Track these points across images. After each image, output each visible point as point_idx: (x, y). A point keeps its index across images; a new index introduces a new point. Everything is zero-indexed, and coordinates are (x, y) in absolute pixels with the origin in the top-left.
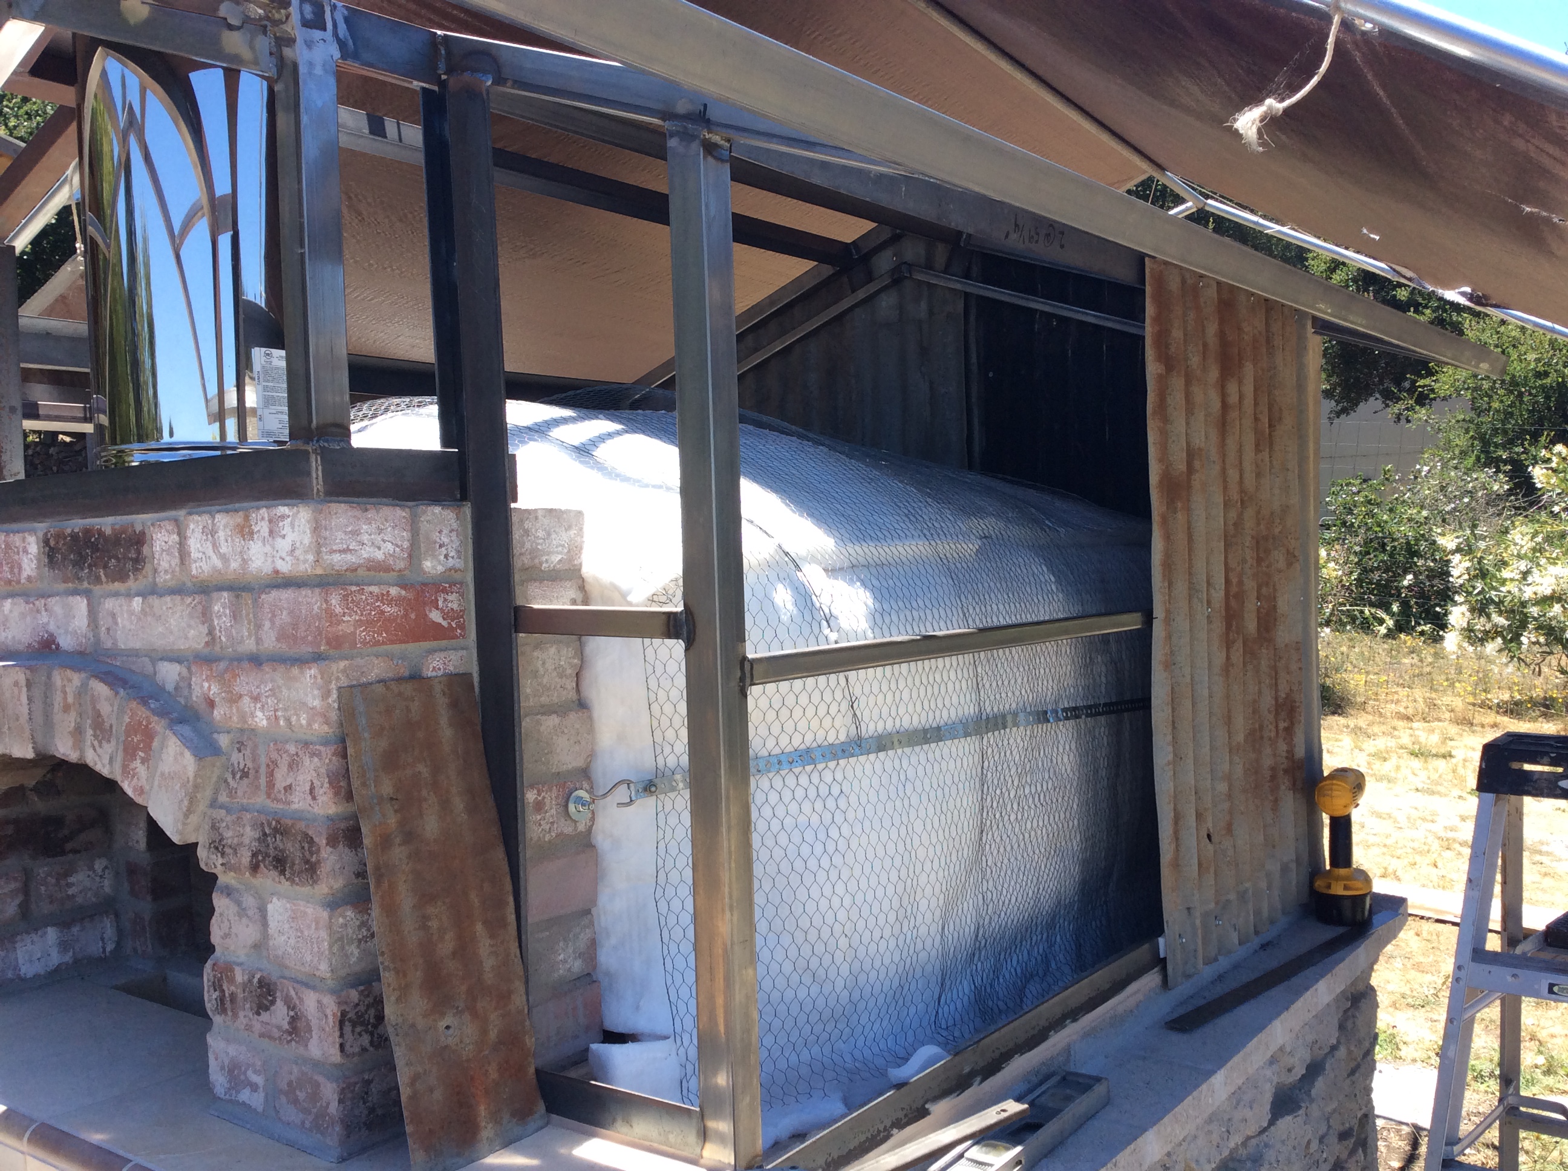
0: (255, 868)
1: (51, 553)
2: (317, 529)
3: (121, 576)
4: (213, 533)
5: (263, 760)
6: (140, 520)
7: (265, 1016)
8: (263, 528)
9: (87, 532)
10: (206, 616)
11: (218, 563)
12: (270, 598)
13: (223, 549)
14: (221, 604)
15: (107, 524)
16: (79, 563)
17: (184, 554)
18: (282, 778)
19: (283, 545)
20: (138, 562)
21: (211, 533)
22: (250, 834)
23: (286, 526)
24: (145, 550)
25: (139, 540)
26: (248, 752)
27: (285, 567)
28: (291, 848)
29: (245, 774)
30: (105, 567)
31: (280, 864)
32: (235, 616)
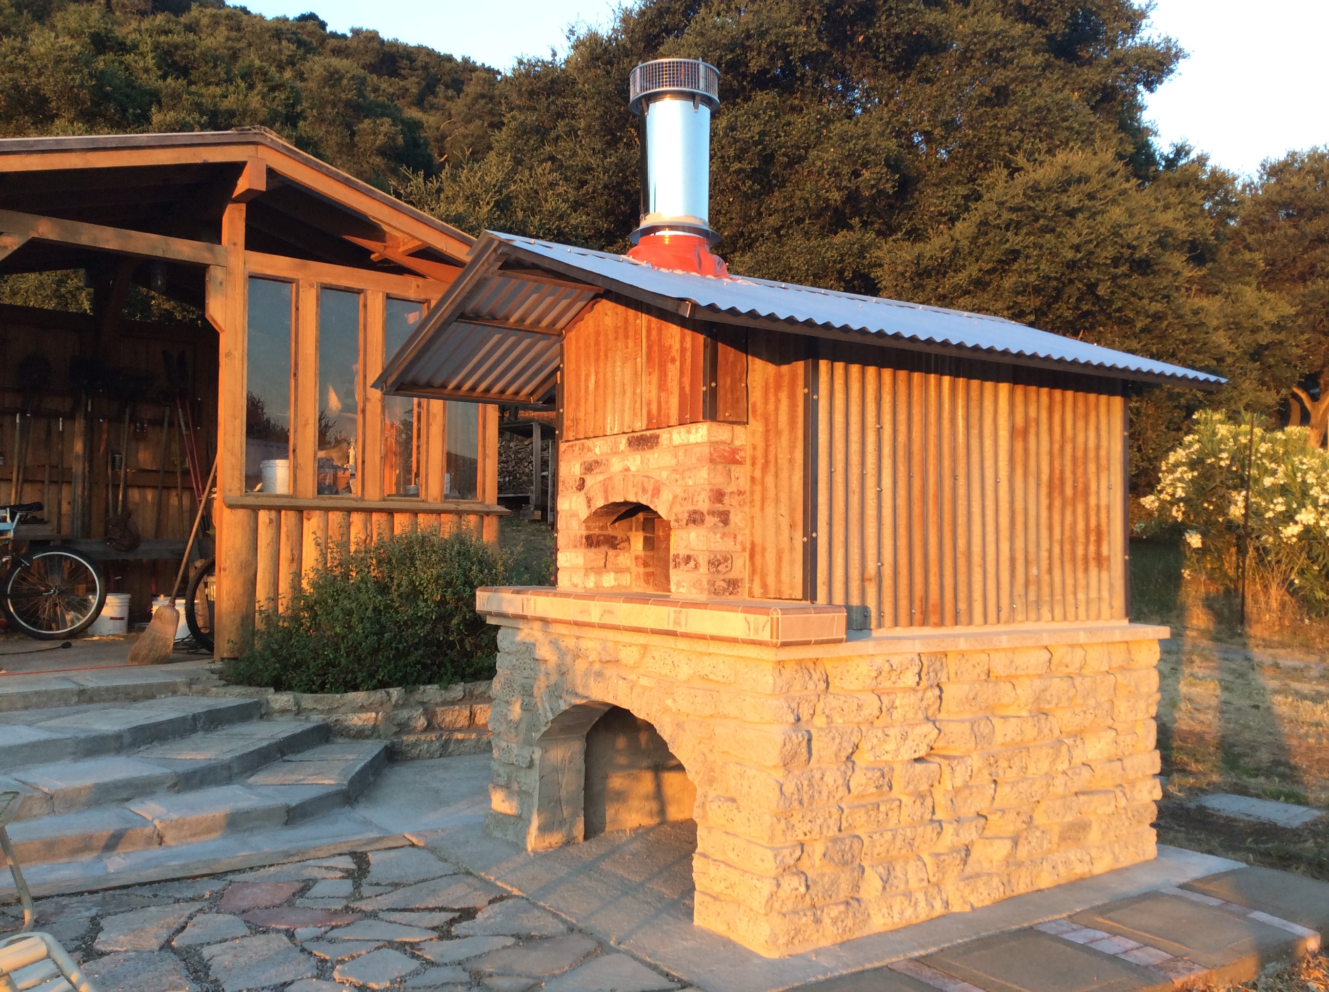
0: (685, 524)
1: (630, 444)
2: (709, 430)
3: (651, 448)
4: (680, 434)
6: (657, 432)
7: (688, 565)
8: (694, 431)
9: (642, 436)
10: (676, 457)
11: (680, 441)
12: (694, 449)
13: (682, 438)
14: (681, 454)
15: (648, 433)
16: (638, 445)
17: (671, 439)
18: (696, 499)
19: (699, 435)
20: (657, 443)
22: (686, 515)
23: (700, 430)
24: (660, 440)
25: (658, 437)
27: (699, 441)
28: (697, 516)
29: (685, 499)
30: (647, 446)
31: (694, 522)
32: (685, 455)
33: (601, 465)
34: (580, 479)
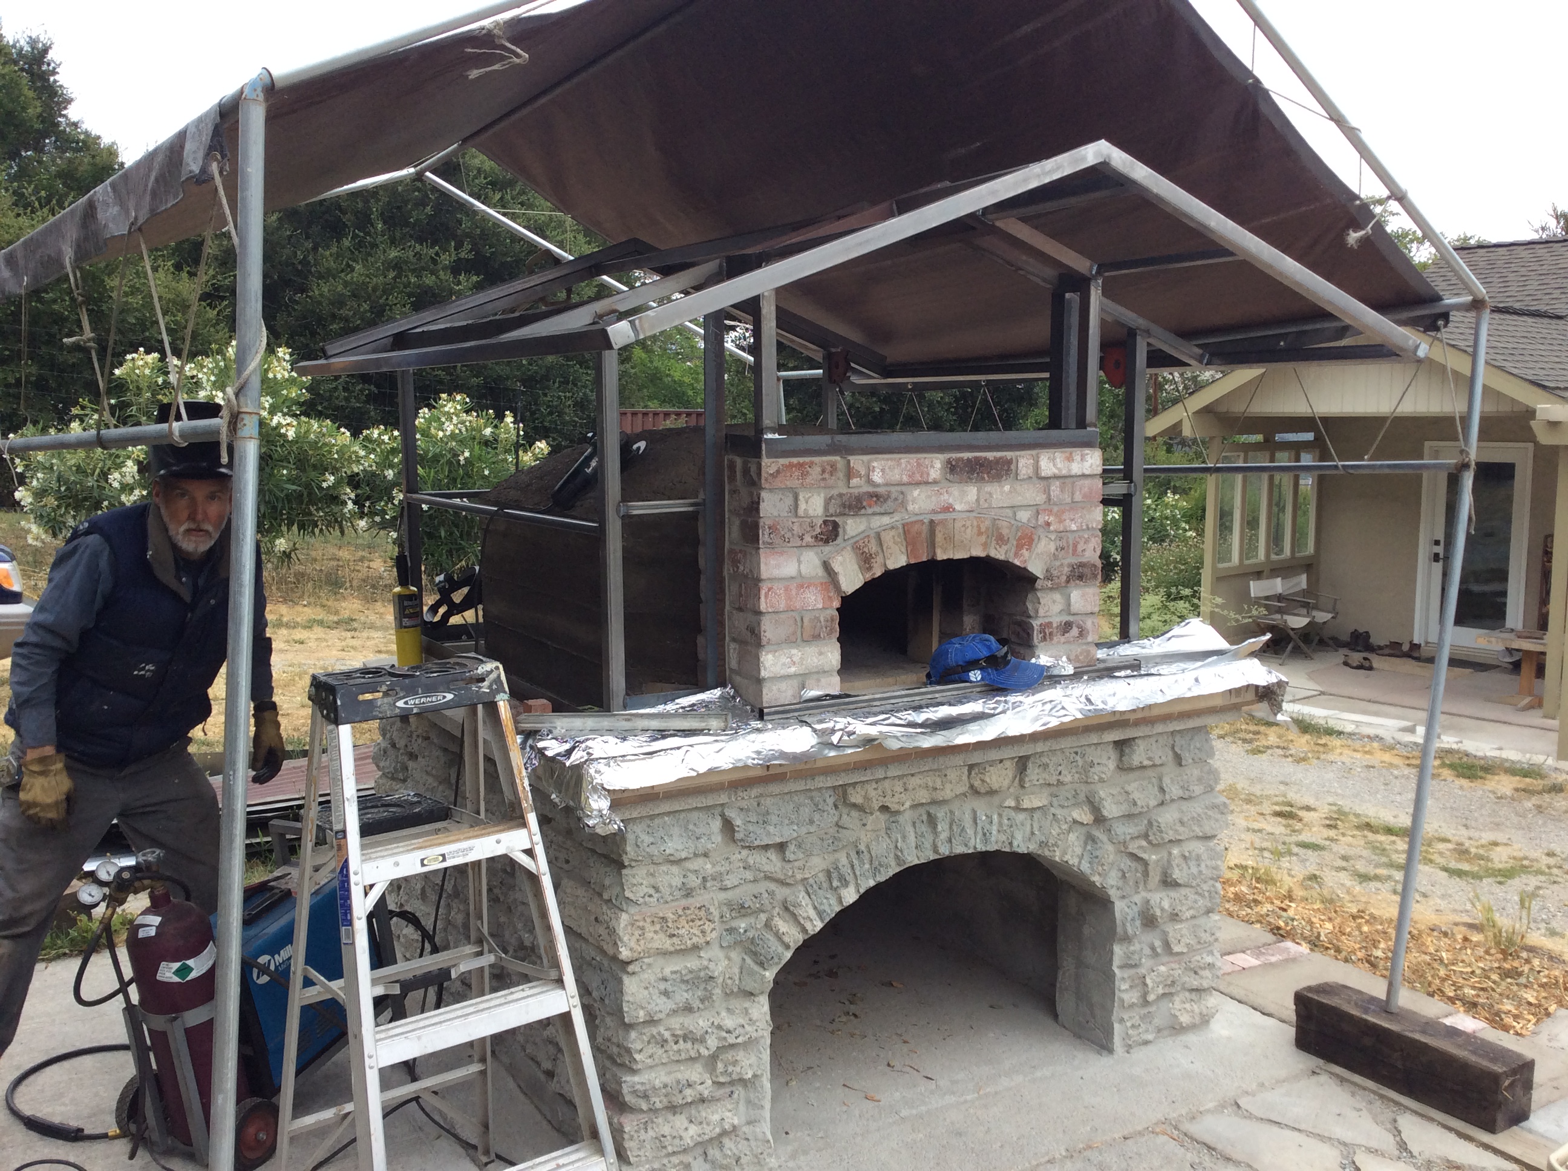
0: (1068, 582)
1: (952, 468)
4: (1054, 459)
5: (1071, 543)
6: (1009, 454)
7: (1067, 635)
8: (1078, 458)
9: (976, 458)
10: (1046, 490)
11: (1056, 471)
12: (1080, 483)
13: (1059, 466)
14: (1055, 488)
15: (990, 455)
16: (972, 470)
17: (1037, 468)
18: (1080, 548)
19: (1087, 464)
20: (1008, 471)
21: (1053, 460)
22: (1066, 570)
23: (1088, 458)
24: (1013, 467)
25: (1009, 462)
26: (1064, 541)
27: (1087, 472)
28: (1086, 571)
29: (1062, 549)
30: (988, 473)
31: (1081, 577)
33: (885, 500)
34: (825, 522)
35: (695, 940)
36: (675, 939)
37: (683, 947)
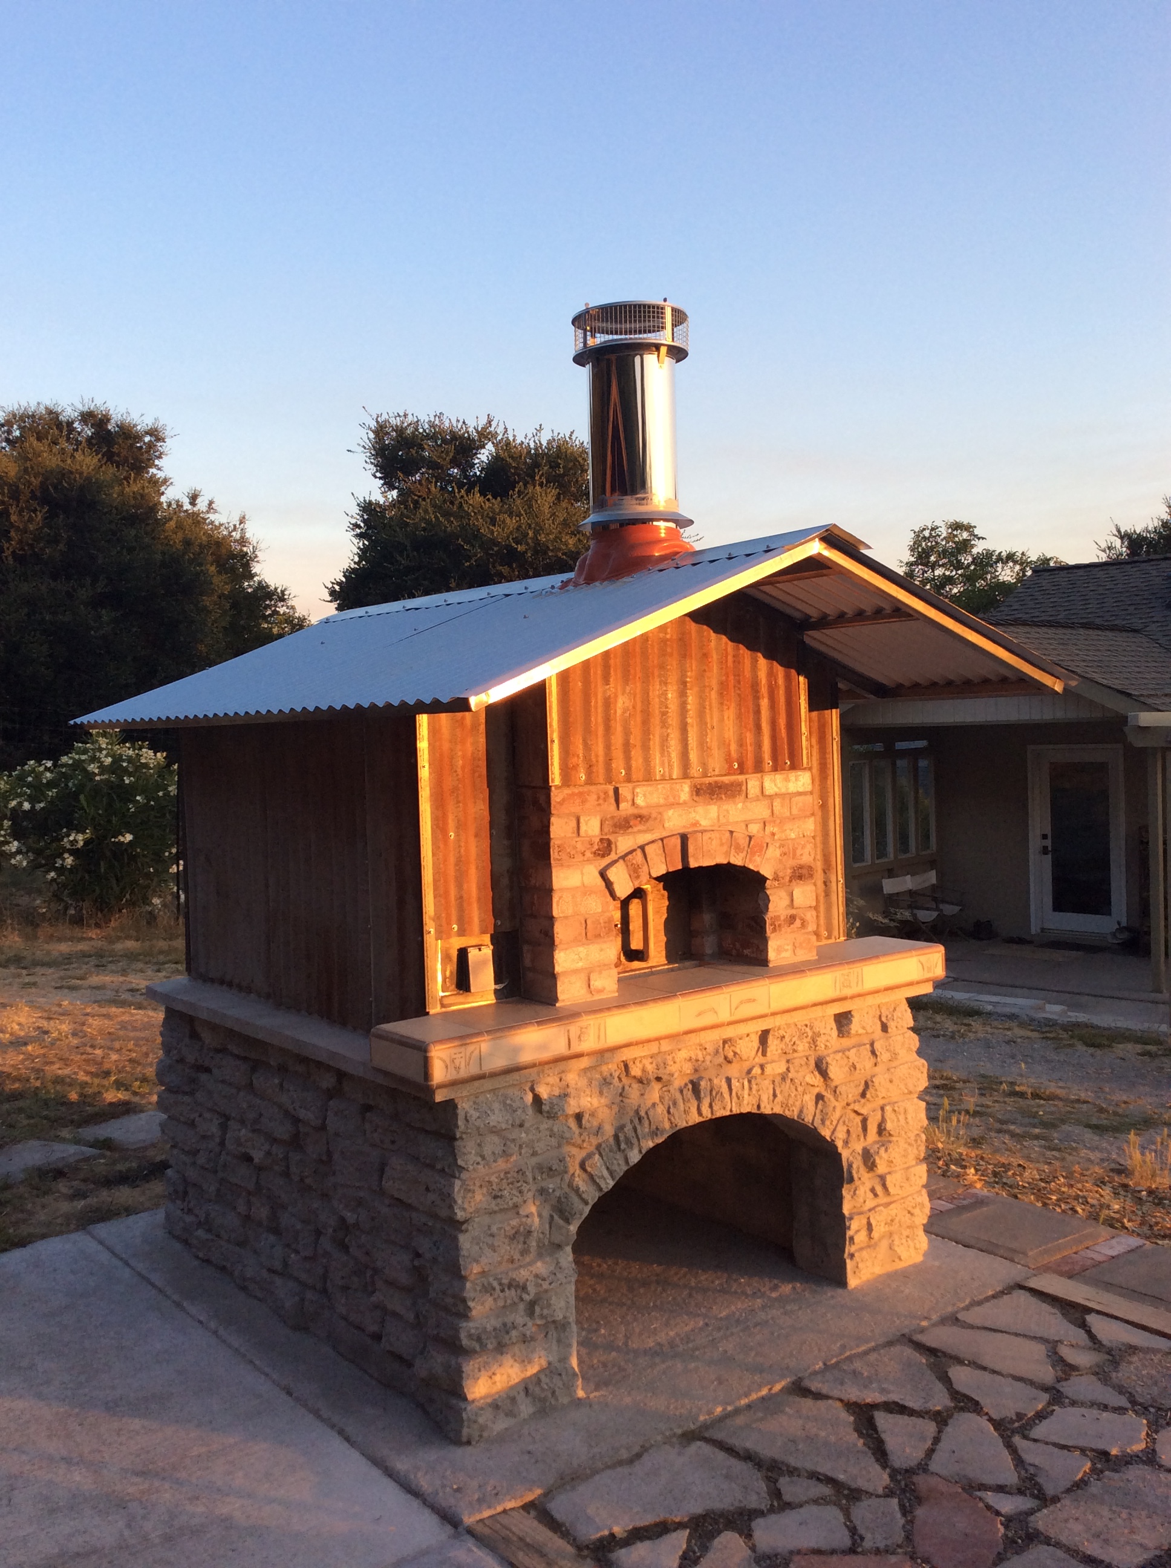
0: (790, 881)
1: (697, 791)
3: (733, 797)
5: (791, 849)
6: (741, 778)
7: (792, 926)
8: (793, 779)
9: (716, 782)
10: (771, 807)
13: (779, 785)
15: (726, 779)
16: (713, 792)
17: (761, 786)
18: (799, 852)
20: (740, 791)
21: (774, 781)
22: (789, 871)
23: (801, 778)
24: (744, 788)
26: (786, 847)
27: (801, 790)
29: (785, 854)
30: (725, 794)
32: (782, 806)
33: (647, 820)
34: (601, 840)
35: (515, 1199)
36: (499, 1200)
37: (506, 1206)
